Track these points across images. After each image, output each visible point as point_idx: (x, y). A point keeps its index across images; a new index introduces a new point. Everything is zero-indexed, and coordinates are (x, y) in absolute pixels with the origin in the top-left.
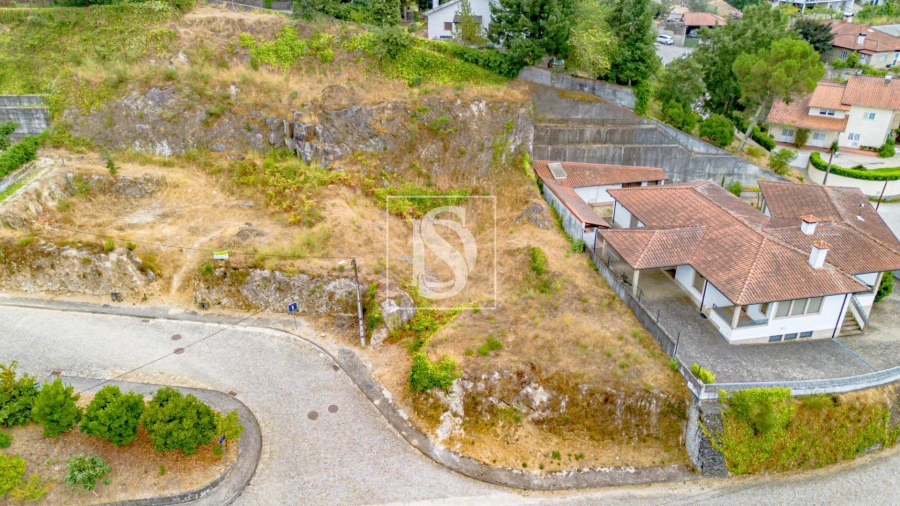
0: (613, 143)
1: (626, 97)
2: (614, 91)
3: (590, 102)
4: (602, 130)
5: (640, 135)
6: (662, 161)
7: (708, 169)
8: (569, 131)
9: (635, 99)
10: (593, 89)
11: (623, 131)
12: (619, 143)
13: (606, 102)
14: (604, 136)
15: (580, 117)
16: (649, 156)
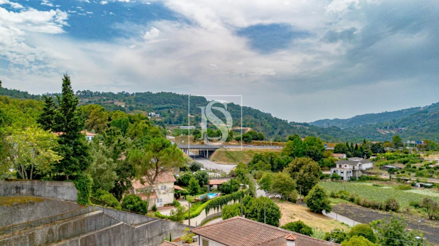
0: (67, 238)
1: (68, 191)
2: (55, 188)
3: (32, 203)
4: (54, 227)
5: (91, 222)
6: (114, 240)
7: (148, 235)
8: (17, 240)
9: (77, 191)
10: (32, 190)
11: (75, 223)
12: (73, 236)
13: (49, 201)
14: (56, 233)
15: (24, 221)
16: (103, 240)
